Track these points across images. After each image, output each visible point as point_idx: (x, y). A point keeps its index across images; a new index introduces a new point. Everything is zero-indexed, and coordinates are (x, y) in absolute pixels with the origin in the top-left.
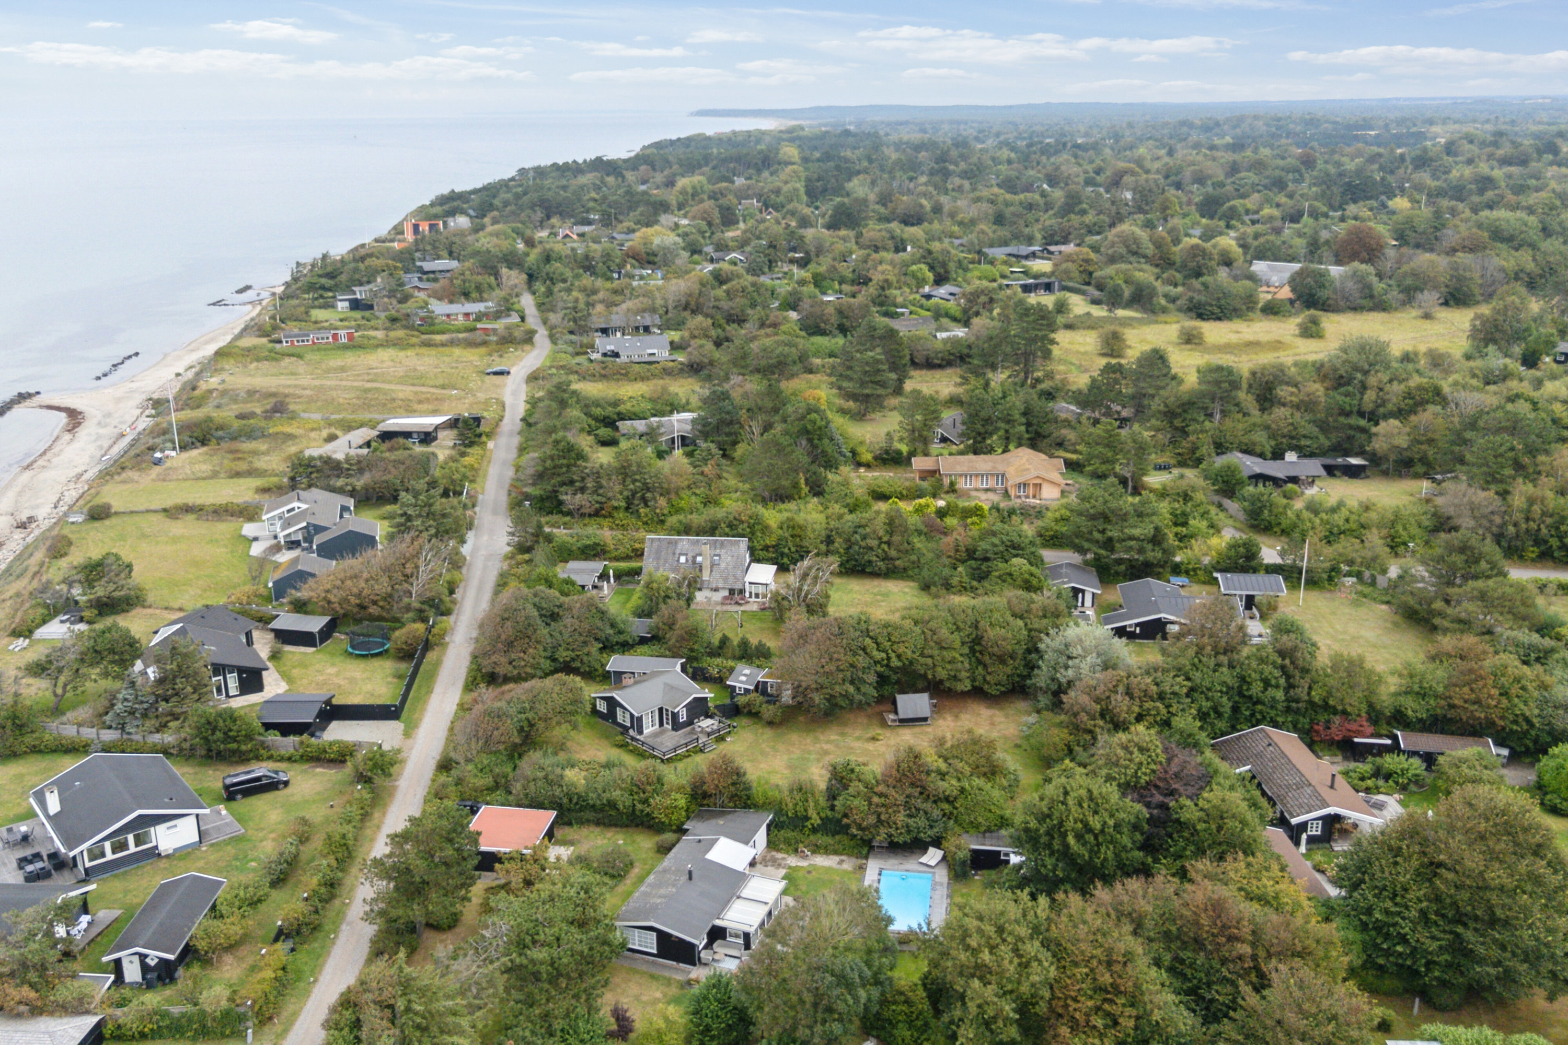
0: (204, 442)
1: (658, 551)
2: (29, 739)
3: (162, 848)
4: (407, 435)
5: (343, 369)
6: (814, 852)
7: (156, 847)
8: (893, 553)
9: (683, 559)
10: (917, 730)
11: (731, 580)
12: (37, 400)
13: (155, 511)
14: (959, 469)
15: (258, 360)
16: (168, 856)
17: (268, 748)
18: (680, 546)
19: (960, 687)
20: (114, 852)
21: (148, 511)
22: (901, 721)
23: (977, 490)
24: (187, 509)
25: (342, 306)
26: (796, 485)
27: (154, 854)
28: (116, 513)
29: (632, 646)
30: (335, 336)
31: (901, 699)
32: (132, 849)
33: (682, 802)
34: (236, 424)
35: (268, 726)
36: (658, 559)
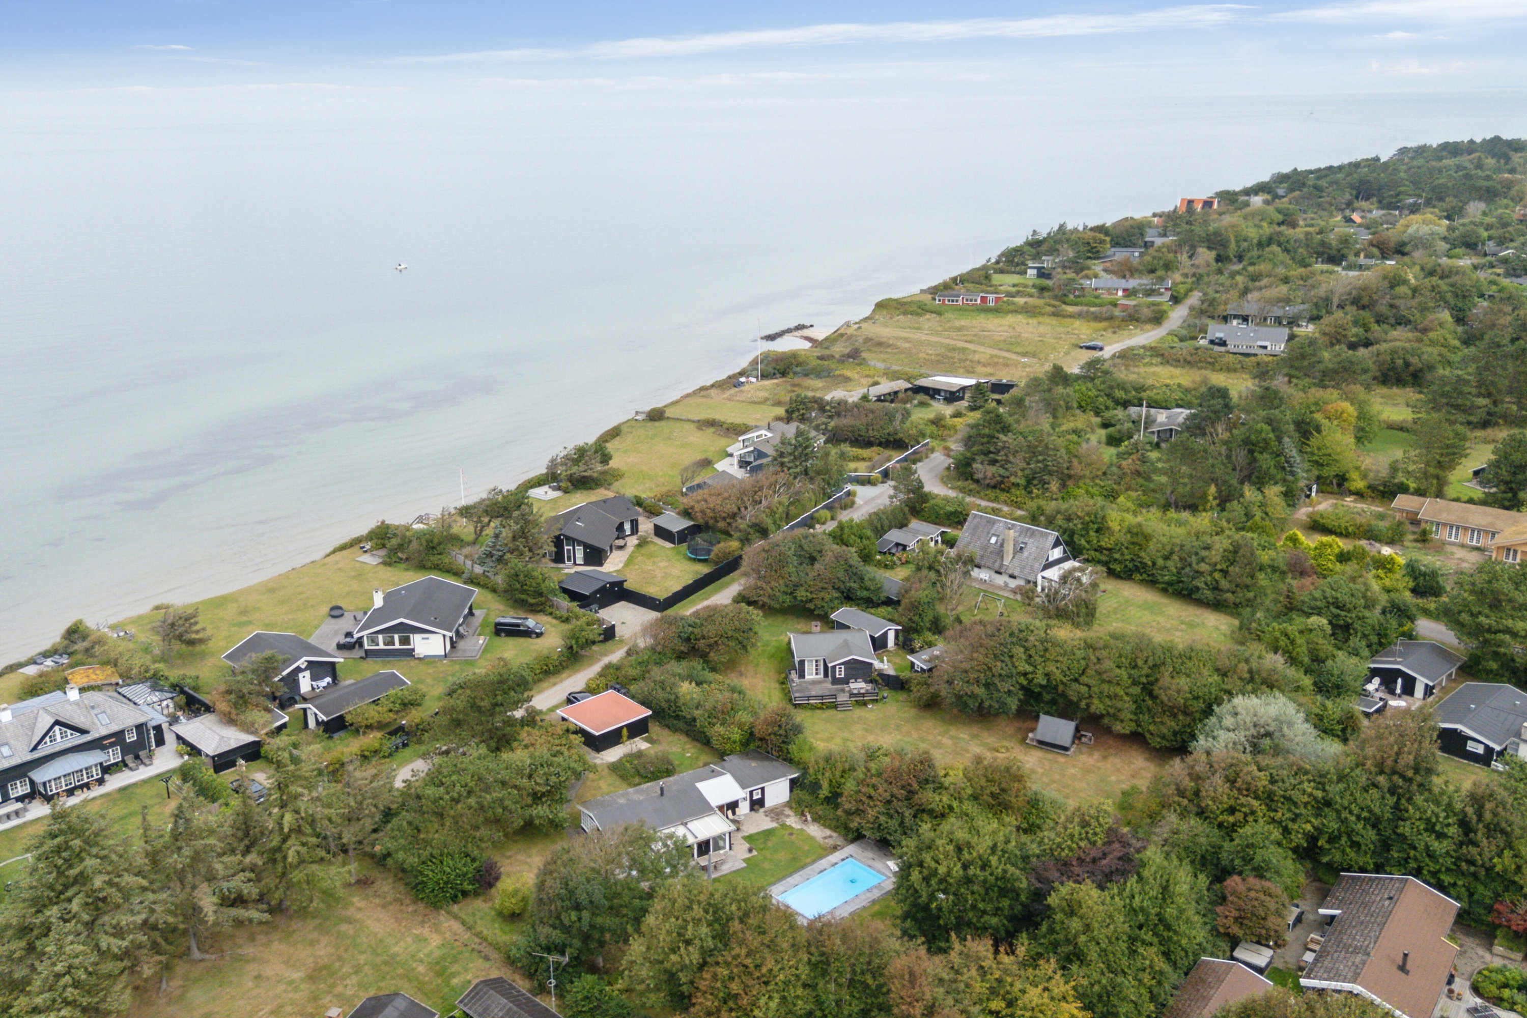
0: (783, 374)
1: (976, 527)
2: (435, 559)
3: (417, 651)
4: (937, 391)
5: (960, 329)
6: (814, 820)
7: (413, 650)
8: (1224, 584)
9: (993, 540)
10: (1050, 756)
11: (1027, 571)
12: (806, 332)
13: (693, 422)
14: (1444, 517)
15: (905, 313)
16: (420, 659)
17: (552, 606)
18: (996, 526)
19: (1118, 727)
20: (385, 644)
21: (689, 420)
22: (1041, 742)
23: (1463, 546)
24: (712, 423)
25: (1032, 272)
26: (1204, 496)
27: (410, 653)
28: (668, 418)
29: (877, 605)
30: (984, 299)
31: (1044, 719)
32: (397, 646)
33: (736, 737)
34: (814, 363)
35: (565, 591)
36: (973, 535)
